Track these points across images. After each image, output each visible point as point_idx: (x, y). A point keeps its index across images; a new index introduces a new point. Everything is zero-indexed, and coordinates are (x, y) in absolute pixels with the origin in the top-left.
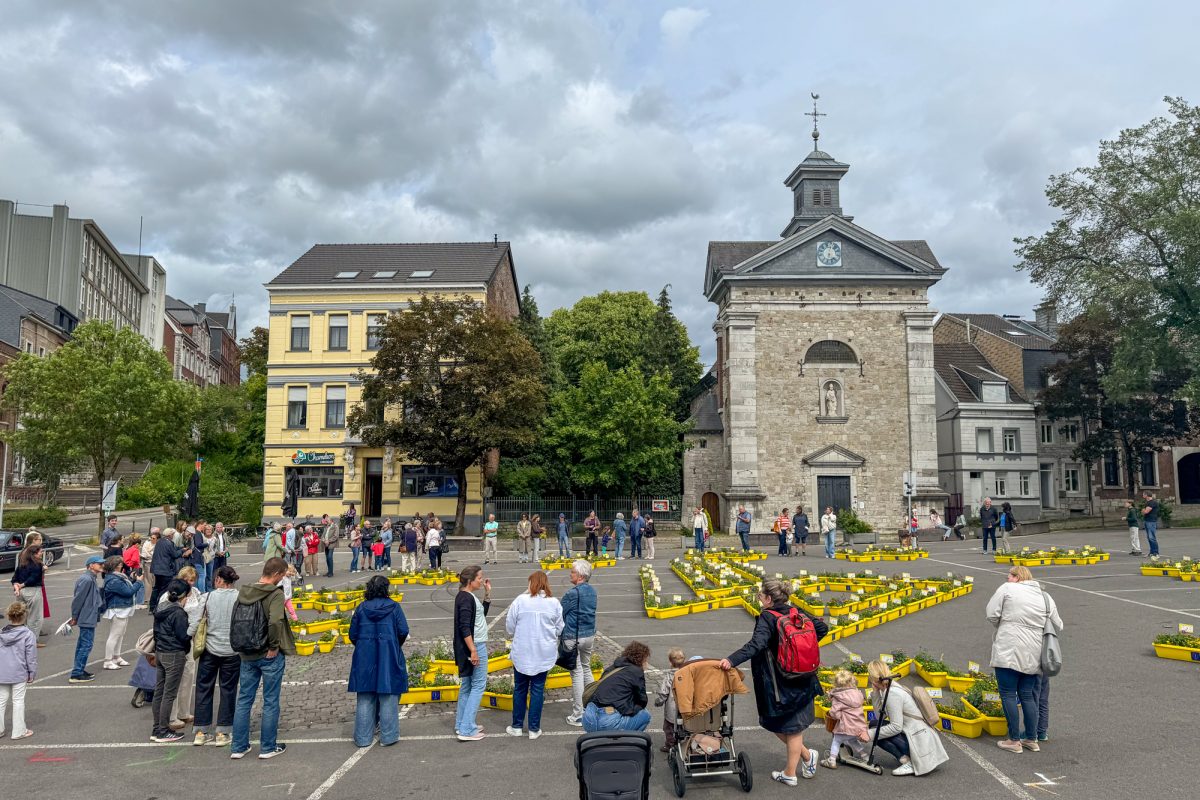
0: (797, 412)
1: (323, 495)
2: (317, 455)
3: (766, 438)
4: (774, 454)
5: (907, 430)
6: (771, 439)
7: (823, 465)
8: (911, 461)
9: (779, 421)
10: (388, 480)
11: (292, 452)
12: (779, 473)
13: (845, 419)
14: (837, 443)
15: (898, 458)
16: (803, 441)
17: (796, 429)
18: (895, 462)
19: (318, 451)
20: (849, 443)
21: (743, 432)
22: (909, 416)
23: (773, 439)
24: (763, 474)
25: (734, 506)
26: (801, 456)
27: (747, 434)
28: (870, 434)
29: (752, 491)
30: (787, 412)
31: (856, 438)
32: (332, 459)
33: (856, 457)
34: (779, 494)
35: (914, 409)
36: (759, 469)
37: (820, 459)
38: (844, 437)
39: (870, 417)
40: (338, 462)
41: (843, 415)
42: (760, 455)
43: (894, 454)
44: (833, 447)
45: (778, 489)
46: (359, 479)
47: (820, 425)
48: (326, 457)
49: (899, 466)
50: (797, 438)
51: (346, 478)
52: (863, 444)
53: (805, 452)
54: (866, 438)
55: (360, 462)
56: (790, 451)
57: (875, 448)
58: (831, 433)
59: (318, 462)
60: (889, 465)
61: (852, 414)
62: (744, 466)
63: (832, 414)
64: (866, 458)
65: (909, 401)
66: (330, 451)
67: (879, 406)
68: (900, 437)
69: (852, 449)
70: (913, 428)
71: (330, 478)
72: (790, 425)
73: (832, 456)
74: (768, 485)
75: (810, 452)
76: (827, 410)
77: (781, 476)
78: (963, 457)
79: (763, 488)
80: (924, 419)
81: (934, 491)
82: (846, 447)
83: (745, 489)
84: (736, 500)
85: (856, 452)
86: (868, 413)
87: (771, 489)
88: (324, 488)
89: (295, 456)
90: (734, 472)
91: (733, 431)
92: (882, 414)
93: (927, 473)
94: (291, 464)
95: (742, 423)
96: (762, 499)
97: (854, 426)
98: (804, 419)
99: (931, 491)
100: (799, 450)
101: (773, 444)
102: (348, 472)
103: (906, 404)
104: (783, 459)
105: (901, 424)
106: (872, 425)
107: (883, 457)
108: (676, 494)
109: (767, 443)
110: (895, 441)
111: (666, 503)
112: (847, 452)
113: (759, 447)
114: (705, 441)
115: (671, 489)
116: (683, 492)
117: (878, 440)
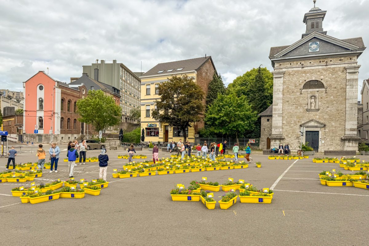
0: (299, 108)
1: (154, 136)
2: (153, 124)
3: (286, 117)
4: (289, 123)
5: (345, 113)
7: (308, 127)
8: (345, 125)
9: (291, 111)
10: (170, 132)
11: (147, 124)
12: (290, 130)
13: (318, 110)
14: (314, 119)
15: (340, 124)
16: (300, 118)
17: (298, 114)
18: (338, 126)
19: (153, 123)
20: (319, 119)
21: (277, 115)
22: (346, 108)
23: (289, 118)
24: (284, 130)
25: (272, 141)
26: (300, 124)
27: (278, 116)
28: (328, 115)
29: (279, 136)
30: (294, 108)
31: (323, 117)
32: (156, 126)
33: (322, 124)
34: (290, 137)
35: (348, 105)
36: (282, 128)
37: (307, 125)
38: (317, 117)
39: (329, 109)
40: (158, 127)
41: (317, 108)
42: (283, 123)
43: (338, 122)
44: (312, 120)
45: (290, 136)
46: (163, 131)
47: (308, 112)
48: (155, 125)
50: (298, 117)
51: (160, 131)
52: (325, 119)
53: (301, 122)
54: (326, 117)
55: (163, 126)
56: (295, 122)
57: (330, 121)
58: (312, 115)
59: (153, 126)
60: (336, 127)
61: (321, 108)
62: (276, 128)
63: (313, 108)
64: (326, 124)
65: (346, 102)
66: (155, 123)
67: (333, 104)
68: (341, 116)
69: (320, 121)
70: (347, 112)
71: (156, 131)
72: (296, 113)
73: (312, 124)
74: (286, 134)
75: (303, 122)
76: (311, 106)
77: (291, 131)
79: (284, 135)
80: (352, 109)
81: (354, 137)
82: (318, 120)
83: (276, 135)
84: (273, 139)
85: (322, 122)
86: (328, 107)
87: (287, 136)
88: (155, 133)
89: (147, 125)
90: (273, 130)
91: (273, 115)
92: (334, 107)
93: (352, 130)
94: (147, 127)
95: (277, 112)
96: (283, 139)
97: (322, 112)
98: (301, 110)
99: (353, 137)
100: (299, 122)
101: (288, 120)
102: (160, 129)
103: (344, 103)
104: (292, 125)
105: (342, 111)
106: (329, 112)
107: (333, 124)
108: (258, 137)
109: (286, 119)
110: (339, 118)
111: (254, 140)
112: (318, 122)
113: (283, 120)
114: (269, 119)
115: (256, 135)
116: (260, 137)
117: (332, 117)
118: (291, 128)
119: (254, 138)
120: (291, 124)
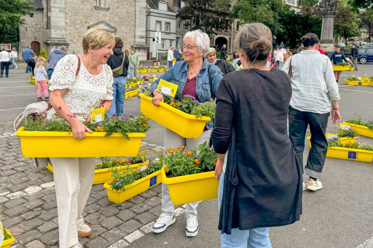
0: (86, 3)
3: (70, 14)
4: (73, 23)
5: (134, 17)
6: (72, 15)
8: (135, 31)
9: (76, 6)
12: (76, 33)
13: (108, 9)
14: (104, 20)
15: (130, 30)
16: (88, 18)
17: (85, 12)
18: (129, 31)
20: (110, 21)
21: (57, 10)
22: (135, 11)
23: (73, 15)
24: (68, 33)
25: (52, 48)
26: (87, 25)
27: (59, 11)
28: (119, 17)
29: (62, 41)
30: (80, 2)
31: (113, 19)
33: (112, 28)
34: (76, 43)
35: (137, 8)
36: (66, 30)
38: (107, 18)
39: (119, 10)
41: (107, 7)
42: (66, 23)
43: (128, 28)
44: (102, 22)
45: (75, 41)
47: (96, 11)
49: (130, 33)
50: (85, 16)
52: (115, 22)
53: (89, 23)
54: (117, 19)
56: (81, 22)
57: (121, 24)
58: (102, 15)
60: (126, 33)
61: (111, 7)
62: (57, 28)
63: (102, 6)
64: (117, 28)
65: (135, 4)
67: (123, 5)
68: (131, 20)
69: (110, 23)
70: (137, 17)
72: (82, 9)
73: (102, 26)
74: (70, 38)
75: (91, 23)
76: (100, 4)
77: (77, 34)
78: (151, 32)
79: (67, 40)
80: (141, 13)
81: (144, 45)
82: (108, 23)
83: (58, 39)
84: (54, 45)
85: (113, 25)
86: (118, 8)
87: (72, 41)
90: (52, 30)
91: (52, 9)
92: (124, 9)
93: (141, 37)
95: (57, 5)
96: (67, 45)
97: (112, 13)
98: (89, 7)
99: (142, 45)
100: (86, 22)
101: (73, 18)
103: (134, 5)
104: (78, 26)
105: (132, 14)
106: (119, 13)
107: (124, 29)
108: (15, 41)
109: (70, 17)
110: (129, 22)
111: (9, 46)
112: (108, 25)
113: (66, 18)
114: (33, 14)
115: (12, 38)
116: (19, 40)
117: (122, 21)
118: (76, 31)
119: (7, 42)
120: (77, 24)
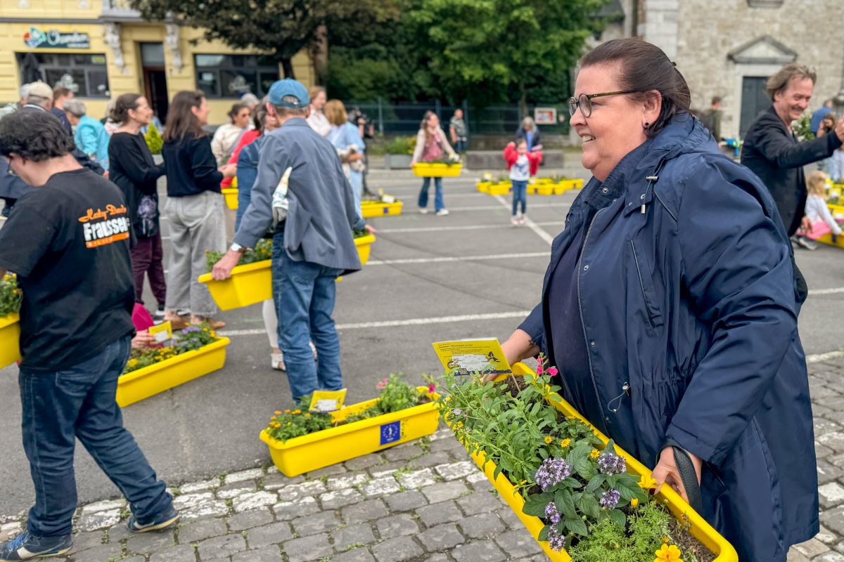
3: (688, 25)
6: (694, 27)
7: (750, 62)
13: (780, 2)
14: (768, 33)
15: (832, 54)
16: (729, 30)
17: (723, 15)
18: (828, 58)
20: (782, 34)
21: (660, 16)
23: (696, 27)
26: (725, 51)
27: (665, 18)
28: (805, 22)
31: (790, 27)
32: (86, 41)
33: (788, 52)
37: (748, 54)
38: (776, 27)
42: (679, 48)
43: (828, 49)
44: (763, 39)
47: (751, 10)
48: (76, 39)
49: (830, 63)
50: (725, 27)
52: (795, 35)
53: (731, 44)
54: (800, 28)
56: (714, 43)
57: (809, 41)
58: (762, 21)
60: (821, 63)
64: (799, 53)
68: (836, 28)
69: (784, 41)
72: (716, 9)
73: (762, 51)
75: (737, 45)
77: (701, 76)
82: (778, 39)
85: (789, 44)
91: (650, 15)
95: (660, 5)
97: (788, 13)
100: (724, 43)
101: (695, 34)
104: (705, 54)
106: (808, 11)
107: (816, 52)
109: (689, 32)
110: (831, 33)
111: (551, 113)
112: (779, 46)
113: (678, 36)
115: (556, 94)
117: (812, 31)
118: (700, 67)
120: (702, 50)
